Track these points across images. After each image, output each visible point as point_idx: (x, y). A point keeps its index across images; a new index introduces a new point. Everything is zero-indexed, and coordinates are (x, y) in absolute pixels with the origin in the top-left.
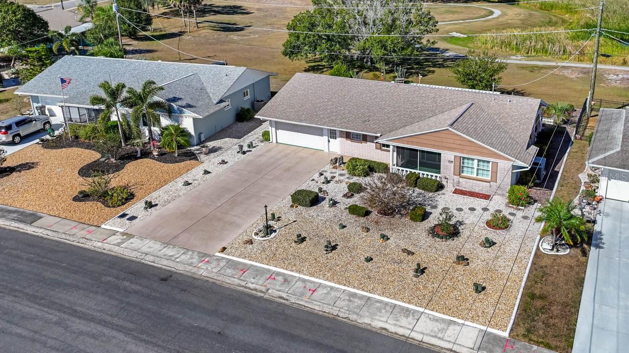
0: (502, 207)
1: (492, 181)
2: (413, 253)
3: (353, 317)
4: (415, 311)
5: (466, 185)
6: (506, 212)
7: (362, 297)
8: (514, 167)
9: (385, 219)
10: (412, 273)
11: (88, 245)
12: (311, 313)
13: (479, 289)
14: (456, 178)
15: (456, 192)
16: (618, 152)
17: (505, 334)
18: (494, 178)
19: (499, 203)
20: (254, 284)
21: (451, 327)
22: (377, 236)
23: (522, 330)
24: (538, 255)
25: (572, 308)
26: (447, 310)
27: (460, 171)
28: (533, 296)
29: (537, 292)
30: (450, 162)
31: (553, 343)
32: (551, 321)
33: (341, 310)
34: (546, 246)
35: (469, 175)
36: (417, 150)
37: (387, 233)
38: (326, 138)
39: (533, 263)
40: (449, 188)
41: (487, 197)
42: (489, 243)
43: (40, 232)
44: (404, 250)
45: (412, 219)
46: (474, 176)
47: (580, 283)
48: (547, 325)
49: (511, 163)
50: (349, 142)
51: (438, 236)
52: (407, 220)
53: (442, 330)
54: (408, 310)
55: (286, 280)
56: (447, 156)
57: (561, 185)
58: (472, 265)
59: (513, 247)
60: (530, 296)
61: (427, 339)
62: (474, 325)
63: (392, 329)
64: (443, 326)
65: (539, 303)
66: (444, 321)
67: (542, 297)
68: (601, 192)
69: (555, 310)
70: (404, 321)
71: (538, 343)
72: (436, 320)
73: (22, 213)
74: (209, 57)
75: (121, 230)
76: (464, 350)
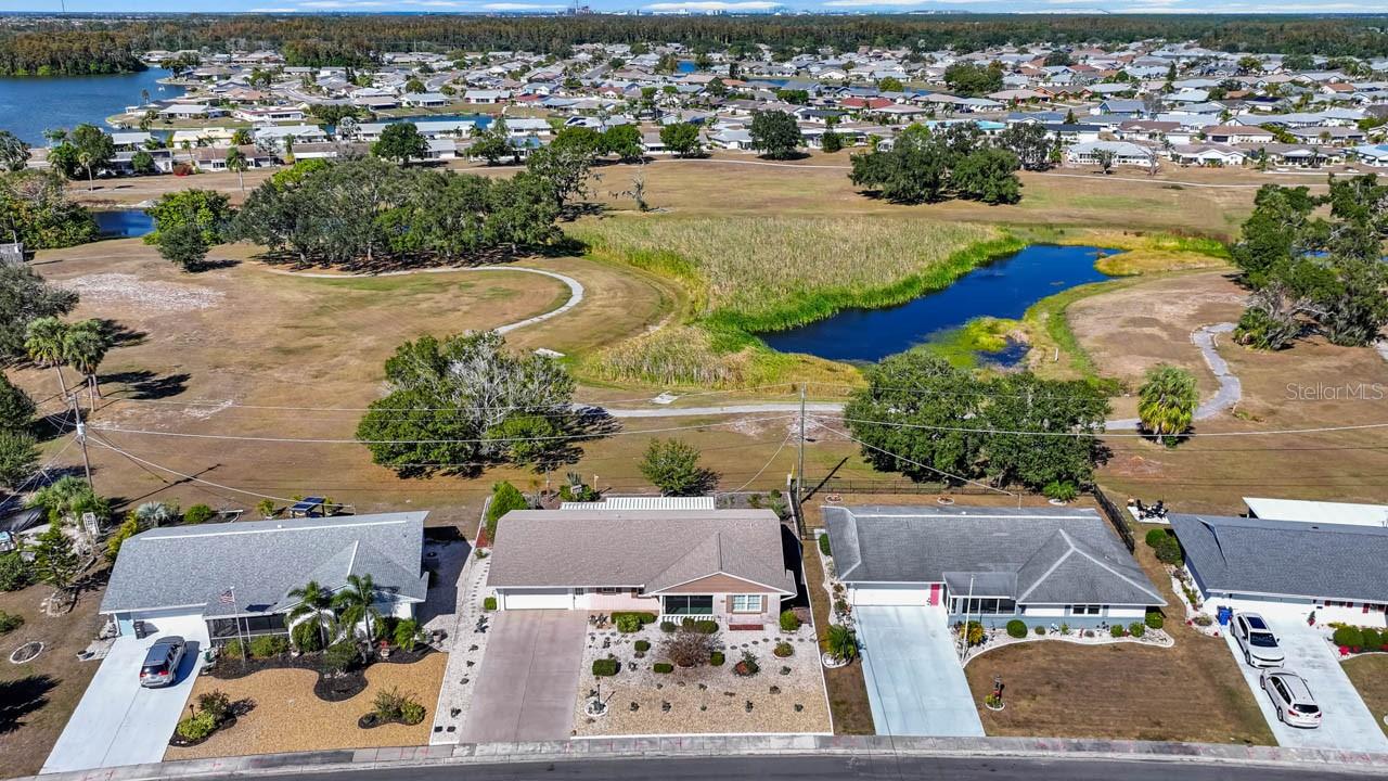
0: (778, 635)
1: (763, 611)
2: (734, 694)
3: (724, 753)
4: (764, 737)
5: (739, 620)
6: (784, 638)
7: (720, 738)
8: (782, 597)
9: (690, 670)
10: (744, 710)
11: (440, 763)
12: (690, 760)
13: (799, 708)
14: (729, 615)
15: (733, 628)
16: (860, 565)
17: (831, 734)
18: (765, 609)
19: (773, 631)
20: (628, 752)
21: (795, 740)
22: (695, 687)
23: (840, 728)
24: (826, 671)
25: (864, 703)
26: (786, 729)
27: (731, 609)
28: (837, 704)
29: (838, 700)
30: (723, 602)
31: (863, 731)
32: (857, 717)
33: (710, 750)
34: (830, 663)
35: (740, 610)
36: (687, 597)
37: (703, 682)
38: (571, 596)
39: (826, 679)
40: (723, 626)
41: (760, 628)
42: (786, 670)
43: (360, 767)
44: (726, 694)
45: (713, 664)
46: (746, 610)
47: (863, 685)
48: (853, 719)
49: (779, 595)
50: (601, 595)
51: (744, 674)
52: (708, 666)
53: (789, 743)
54: (758, 737)
55: (652, 742)
56: (719, 597)
57: (813, 600)
58: (784, 692)
59: (805, 669)
60: (835, 704)
61: (783, 752)
62: (809, 734)
63: (757, 752)
64: (788, 741)
65: (843, 707)
66: (787, 737)
67: (843, 702)
68: (849, 601)
69: (856, 709)
70: (761, 745)
71: (854, 734)
72: (783, 738)
73: (323, 755)
74: (210, 469)
75: (458, 742)
76: (812, 751)
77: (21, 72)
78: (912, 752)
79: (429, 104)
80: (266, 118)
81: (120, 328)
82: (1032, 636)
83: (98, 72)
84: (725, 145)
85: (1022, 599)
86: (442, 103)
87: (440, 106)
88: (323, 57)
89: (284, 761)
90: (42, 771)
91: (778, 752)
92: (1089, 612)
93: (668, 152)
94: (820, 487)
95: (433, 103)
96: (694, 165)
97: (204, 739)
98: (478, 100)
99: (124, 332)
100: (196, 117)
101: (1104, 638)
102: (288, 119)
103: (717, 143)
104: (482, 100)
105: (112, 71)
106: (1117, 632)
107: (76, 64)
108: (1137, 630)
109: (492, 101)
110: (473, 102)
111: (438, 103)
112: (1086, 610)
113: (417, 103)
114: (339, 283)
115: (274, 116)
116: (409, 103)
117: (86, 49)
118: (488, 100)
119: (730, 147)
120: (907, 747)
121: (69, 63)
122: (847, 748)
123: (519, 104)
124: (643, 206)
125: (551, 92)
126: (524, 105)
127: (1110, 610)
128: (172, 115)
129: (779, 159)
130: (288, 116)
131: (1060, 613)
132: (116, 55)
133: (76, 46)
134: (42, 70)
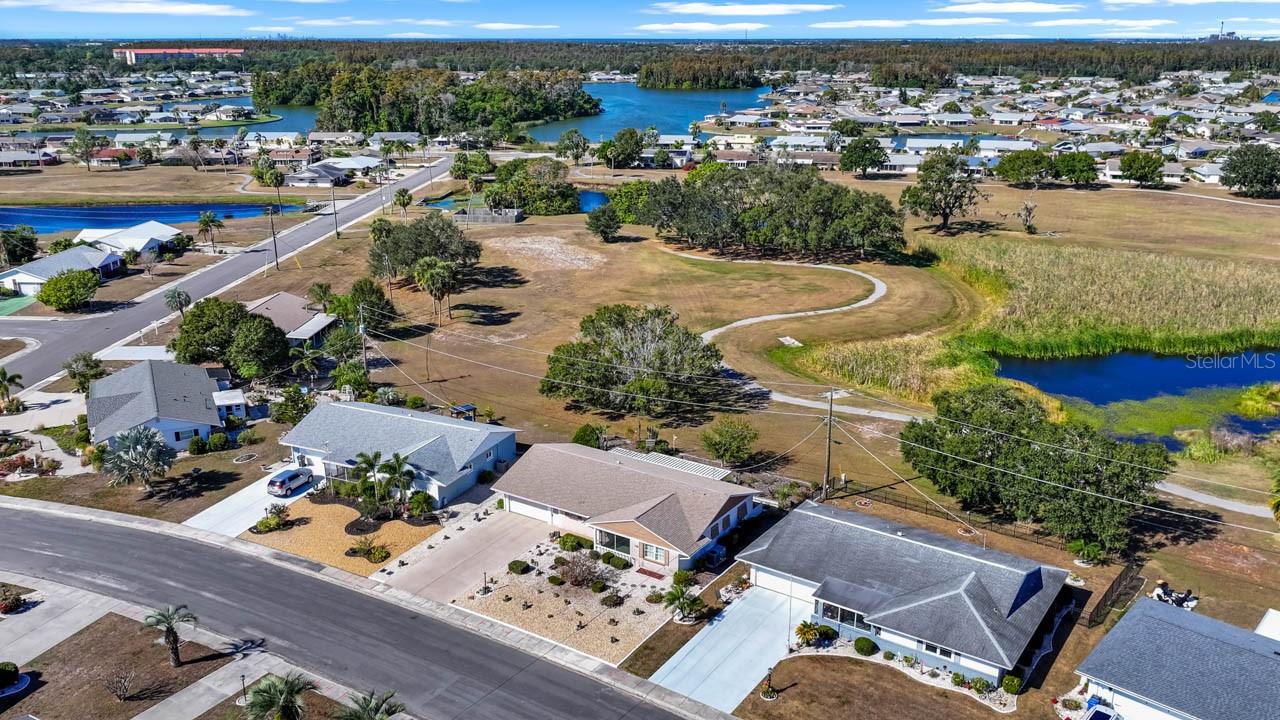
0: (666, 586)
2: (582, 614)
4: (568, 650)
5: (648, 566)
7: (538, 639)
8: (680, 556)
9: (574, 589)
10: (576, 628)
11: (361, 591)
13: (615, 641)
14: (641, 559)
15: (641, 571)
16: (763, 550)
17: (615, 666)
18: (666, 563)
19: (665, 582)
20: (471, 626)
21: (585, 660)
22: (563, 601)
23: (628, 664)
24: (668, 624)
25: (666, 656)
26: (587, 651)
27: (643, 554)
28: (647, 647)
29: (650, 646)
30: (637, 546)
31: (643, 673)
32: (649, 662)
35: (650, 558)
36: (615, 535)
37: (572, 600)
38: (550, 513)
39: (660, 628)
40: (635, 567)
41: (658, 576)
42: (639, 612)
44: (577, 612)
45: (595, 590)
46: (654, 559)
47: (683, 643)
48: (644, 663)
49: (678, 553)
52: (589, 590)
54: (563, 649)
55: (492, 625)
56: (635, 542)
57: (729, 572)
58: (618, 626)
59: (655, 616)
60: (644, 647)
62: (600, 660)
64: (579, 659)
66: (582, 657)
67: (651, 649)
68: (752, 580)
69: (655, 656)
71: (632, 672)
72: (579, 656)
73: (310, 563)
74: (462, 377)
75: (383, 582)
76: (587, 672)
77: (672, 86)
78: (658, 702)
79: (952, 123)
80: (802, 129)
81: (516, 275)
82: (878, 658)
83: (724, 87)
84: (1203, 178)
85: (871, 618)
86: (965, 123)
87: (962, 126)
88: (901, 78)
89: (289, 559)
90: (184, 523)
91: (563, 663)
92: (941, 654)
93: (1127, 181)
94: (866, 492)
95: (956, 123)
96: (1148, 196)
97: (267, 532)
98: (1001, 122)
99: (517, 278)
100: (750, 125)
101: (945, 683)
102: (819, 131)
103: (1198, 176)
104: (1006, 122)
105: (735, 87)
106: (960, 681)
107: (710, 80)
108: (986, 688)
109: (1015, 124)
110: (997, 123)
111: (960, 123)
112: (938, 651)
113: (941, 122)
114: (695, 263)
115: (809, 128)
116: (934, 122)
117: (719, 69)
118: (1011, 122)
119: (1207, 181)
120: (658, 697)
121: (705, 80)
122: (614, 679)
123: (1038, 127)
124: (1031, 230)
125: (1085, 117)
126: (1042, 128)
127: (962, 659)
128: (733, 123)
129: (1252, 196)
130: (820, 128)
131: (913, 645)
132: (742, 74)
133: (712, 67)
134: (686, 85)
